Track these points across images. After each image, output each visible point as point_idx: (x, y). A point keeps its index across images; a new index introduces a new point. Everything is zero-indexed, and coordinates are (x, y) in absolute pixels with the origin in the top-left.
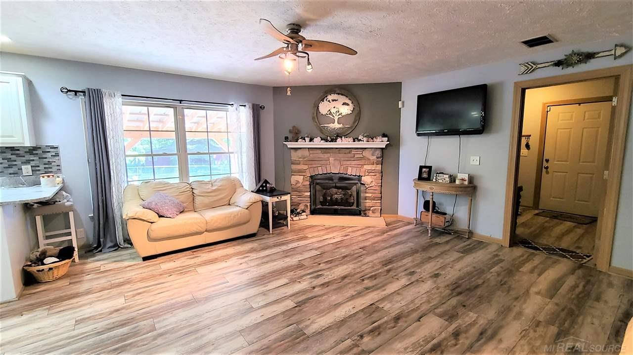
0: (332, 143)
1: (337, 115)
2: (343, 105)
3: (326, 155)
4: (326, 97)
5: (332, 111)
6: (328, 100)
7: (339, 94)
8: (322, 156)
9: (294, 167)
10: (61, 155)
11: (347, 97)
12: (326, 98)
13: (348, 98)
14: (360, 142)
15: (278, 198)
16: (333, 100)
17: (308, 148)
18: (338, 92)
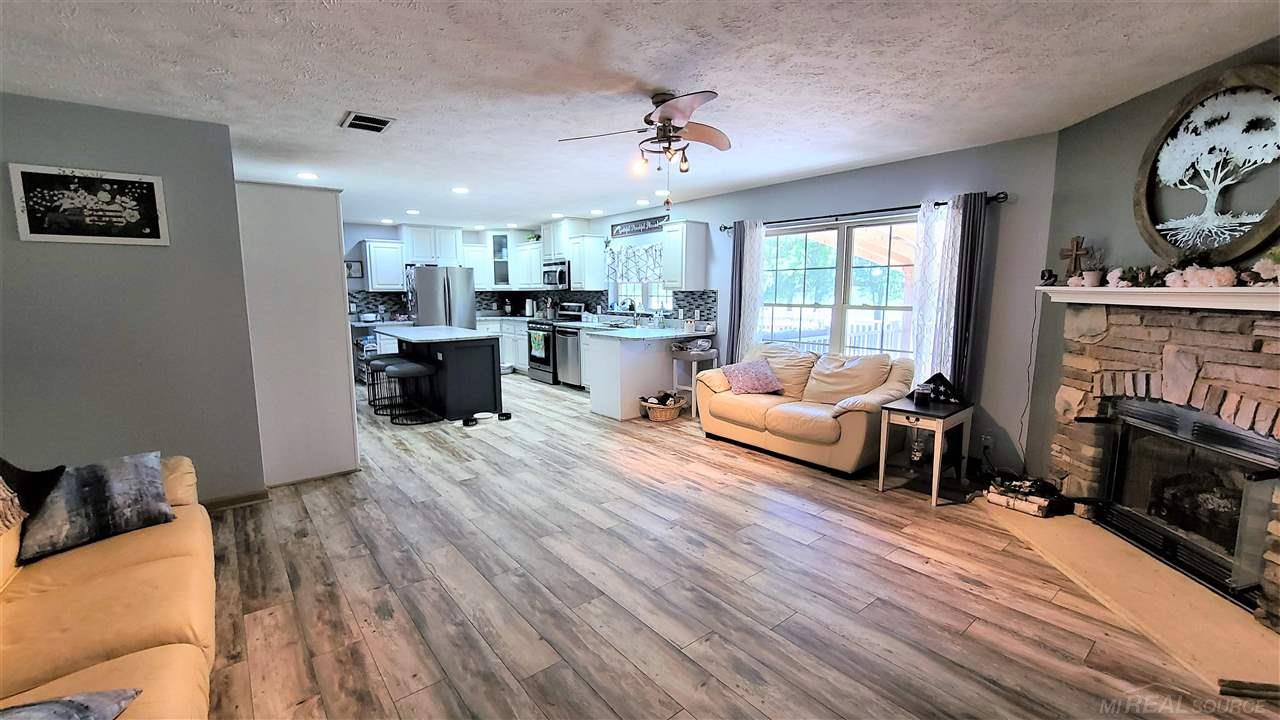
0: (1147, 289)
1: (1218, 179)
2: (1247, 130)
3: (1159, 334)
4: (1187, 116)
5: (1201, 168)
6: (1191, 127)
7: (1233, 91)
8: (1140, 332)
9: (1069, 361)
10: (719, 301)
11: (1268, 92)
12: (1185, 123)
13: (1270, 97)
14: (1257, 288)
15: (908, 418)
16: (1209, 124)
17: (1108, 306)
18: (1233, 82)
